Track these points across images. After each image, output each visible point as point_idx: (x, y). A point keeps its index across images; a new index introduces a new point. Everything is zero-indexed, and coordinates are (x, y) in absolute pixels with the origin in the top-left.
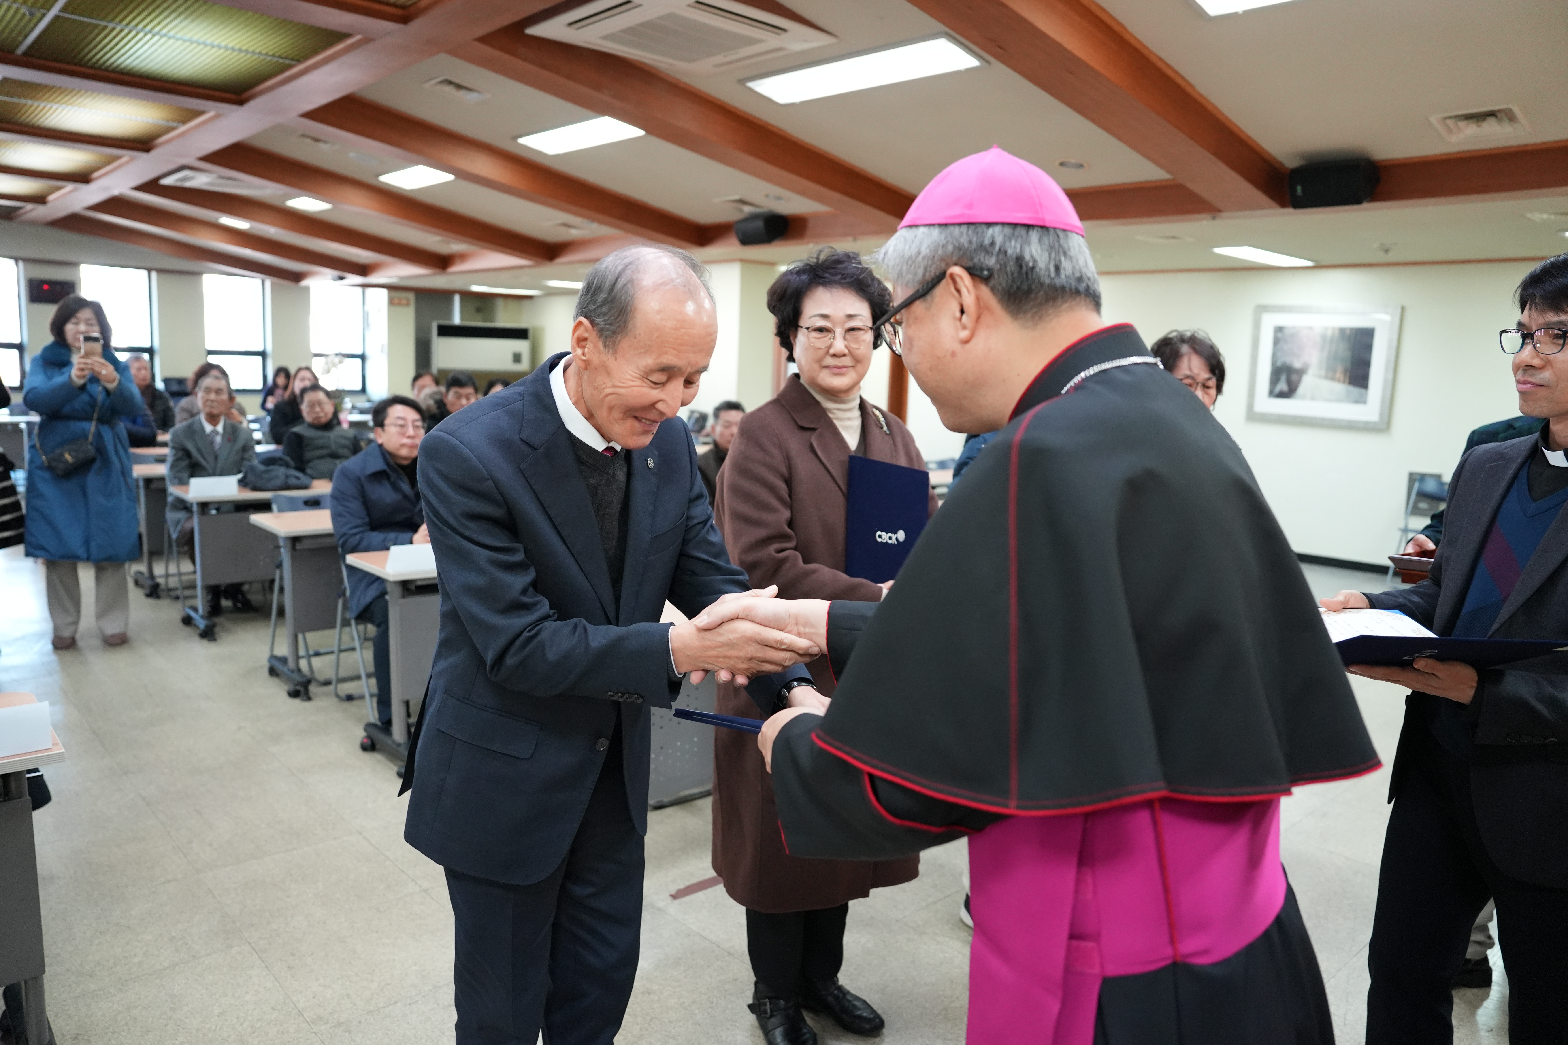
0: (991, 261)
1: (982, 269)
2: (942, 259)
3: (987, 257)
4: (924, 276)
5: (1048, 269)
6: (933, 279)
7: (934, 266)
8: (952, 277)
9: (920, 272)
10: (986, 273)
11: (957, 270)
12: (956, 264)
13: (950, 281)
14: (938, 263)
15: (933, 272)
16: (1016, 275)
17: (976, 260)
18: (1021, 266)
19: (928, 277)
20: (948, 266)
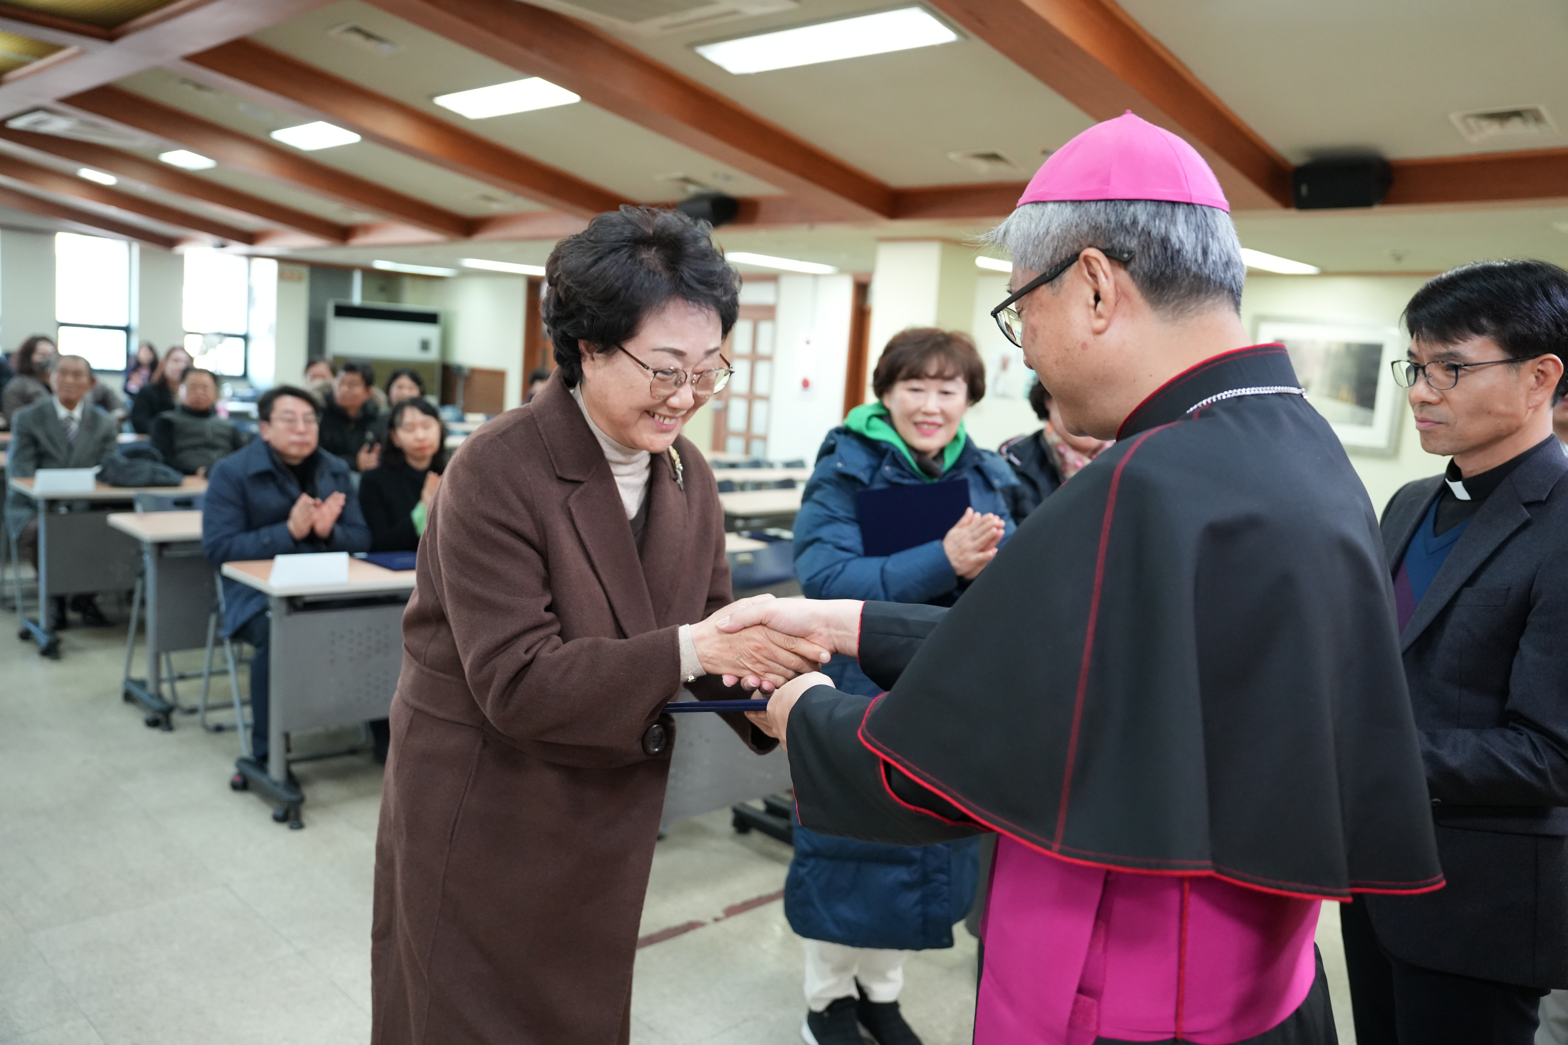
0: (1133, 243)
1: (1122, 252)
2: (1075, 240)
3: (1128, 238)
4: (1052, 257)
5: (1195, 253)
6: (1062, 262)
7: (1066, 247)
8: (1087, 260)
9: (1048, 254)
10: (1126, 255)
11: (1092, 252)
12: (1090, 246)
13: (1083, 265)
14: (1071, 245)
15: (1065, 253)
16: (1160, 257)
17: (1115, 242)
18: (1166, 249)
19: (1057, 260)
20: (1082, 248)
